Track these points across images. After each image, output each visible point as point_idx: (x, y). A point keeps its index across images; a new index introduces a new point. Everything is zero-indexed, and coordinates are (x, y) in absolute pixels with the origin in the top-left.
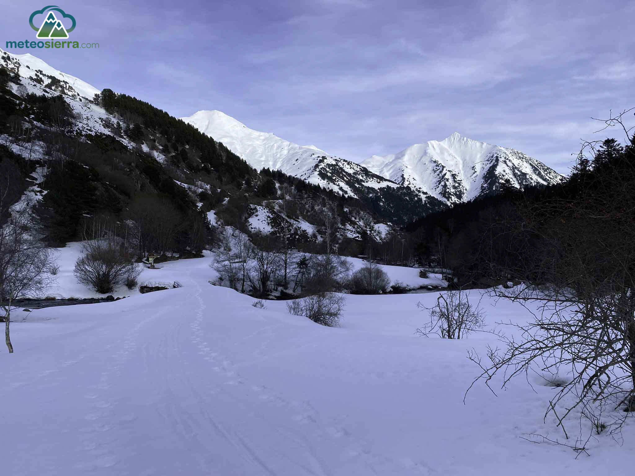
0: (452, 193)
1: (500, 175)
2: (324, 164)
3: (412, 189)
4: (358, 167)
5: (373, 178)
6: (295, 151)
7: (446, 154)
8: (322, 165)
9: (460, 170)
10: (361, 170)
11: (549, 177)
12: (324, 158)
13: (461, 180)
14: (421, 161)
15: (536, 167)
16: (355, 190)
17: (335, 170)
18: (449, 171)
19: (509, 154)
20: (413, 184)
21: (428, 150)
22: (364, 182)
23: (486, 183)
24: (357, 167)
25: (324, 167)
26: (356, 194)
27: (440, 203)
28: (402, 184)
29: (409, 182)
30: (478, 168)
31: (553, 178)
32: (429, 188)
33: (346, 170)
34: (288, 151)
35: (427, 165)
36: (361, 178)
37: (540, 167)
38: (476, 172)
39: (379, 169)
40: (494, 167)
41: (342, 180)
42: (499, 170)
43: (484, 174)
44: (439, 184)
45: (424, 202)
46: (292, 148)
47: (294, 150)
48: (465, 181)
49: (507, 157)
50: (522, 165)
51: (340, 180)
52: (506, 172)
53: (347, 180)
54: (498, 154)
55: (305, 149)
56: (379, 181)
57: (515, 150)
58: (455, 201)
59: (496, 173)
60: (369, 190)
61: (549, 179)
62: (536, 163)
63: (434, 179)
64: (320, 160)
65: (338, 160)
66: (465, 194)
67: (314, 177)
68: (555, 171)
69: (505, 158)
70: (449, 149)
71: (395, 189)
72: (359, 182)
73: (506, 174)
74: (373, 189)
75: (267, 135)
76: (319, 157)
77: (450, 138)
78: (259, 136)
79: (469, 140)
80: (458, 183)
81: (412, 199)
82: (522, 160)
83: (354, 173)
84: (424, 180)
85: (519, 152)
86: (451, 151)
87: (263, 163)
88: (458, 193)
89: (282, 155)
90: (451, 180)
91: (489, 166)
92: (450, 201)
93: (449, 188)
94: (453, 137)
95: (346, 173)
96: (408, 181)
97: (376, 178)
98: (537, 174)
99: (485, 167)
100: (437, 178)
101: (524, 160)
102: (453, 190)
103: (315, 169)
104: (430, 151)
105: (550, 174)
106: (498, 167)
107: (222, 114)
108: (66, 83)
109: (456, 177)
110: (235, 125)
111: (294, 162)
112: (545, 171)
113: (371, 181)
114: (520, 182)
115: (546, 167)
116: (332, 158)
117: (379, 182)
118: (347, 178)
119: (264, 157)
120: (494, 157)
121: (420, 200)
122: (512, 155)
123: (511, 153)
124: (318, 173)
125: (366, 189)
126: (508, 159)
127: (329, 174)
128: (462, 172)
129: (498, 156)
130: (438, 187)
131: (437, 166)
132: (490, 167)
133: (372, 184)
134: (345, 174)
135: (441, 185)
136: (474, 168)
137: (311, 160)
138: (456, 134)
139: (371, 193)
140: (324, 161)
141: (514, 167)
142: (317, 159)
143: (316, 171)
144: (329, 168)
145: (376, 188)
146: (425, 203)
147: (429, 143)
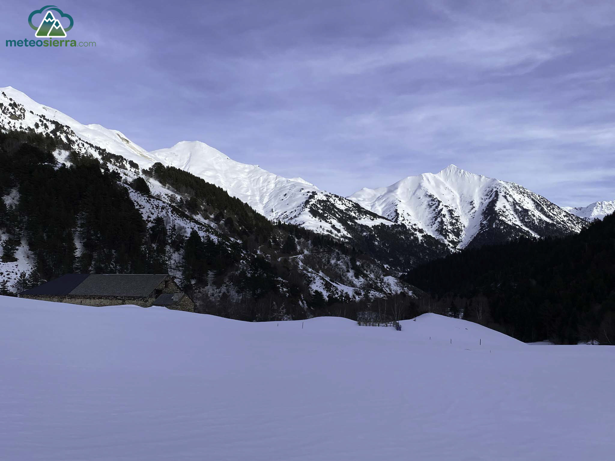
0: (449, 231)
1: (500, 211)
2: (315, 200)
3: (408, 227)
4: (351, 203)
5: (366, 215)
6: (282, 186)
7: (441, 187)
8: (313, 201)
9: (458, 205)
10: (354, 206)
11: (553, 214)
12: (314, 193)
13: (459, 217)
14: (415, 194)
15: (538, 202)
16: (348, 228)
17: (326, 206)
18: (446, 206)
19: (509, 189)
20: (408, 220)
21: (423, 184)
22: (357, 219)
23: (485, 220)
24: (349, 203)
25: (315, 203)
26: (349, 232)
27: (437, 242)
28: (396, 221)
29: (404, 218)
30: (477, 204)
31: (556, 214)
32: (425, 224)
33: (338, 206)
34: (274, 185)
35: (422, 199)
36: (354, 215)
37: (542, 202)
38: (474, 207)
39: (370, 202)
40: (493, 203)
41: (334, 218)
42: (499, 206)
43: (483, 210)
44: (436, 220)
45: (420, 241)
46: (279, 182)
47: (282, 184)
48: (463, 217)
49: (507, 192)
50: (524, 201)
51: (332, 217)
52: (507, 208)
53: (339, 217)
54: (497, 189)
55: (293, 183)
56: (372, 218)
57: (515, 184)
58: (453, 239)
59: (496, 209)
60: (363, 227)
61: (553, 216)
62: (539, 198)
63: (428, 214)
64: (310, 195)
65: (329, 196)
66: (464, 232)
67: (305, 214)
68: (558, 207)
69: (505, 193)
70: (445, 183)
71: (390, 227)
72: (352, 219)
73: (507, 210)
74: (366, 227)
75: (252, 167)
76: (308, 192)
77: (446, 170)
78: (245, 168)
79: (466, 172)
80: (455, 219)
81: (407, 238)
82: (523, 195)
83: (346, 210)
84: (419, 215)
85: (520, 186)
86: (448, 185)
87: (249, 198)
88: (455, 230)
89: (269, 189)
90: (448, 216)
91: (488, 201)
92: (448, 239)
93: (446, 225)
94: (449, 169)
95: (338, 209)
96: (402, 216)
97: (370, 215)
98: (540, 210)
99: (484, 202)
100: (433, 213)
101: (525, 195)
102: (450, 227)
103: (306, 205)
104: (425, 184)
105: (553, 211)
106: (498, 203)
107: (204, 145)
108: (68, 127)
109: (453, 212)
110: (218, 157)
111: (282, 197)
112: (548, 207)
113: (364, 218)
114: (521, 218)
115: (549, 203)
116: (322, 193)
117: (373, 220)
118: (339, 215)
119: (250, 191)
120: (494, 191)
121: (416, 239)
122: (513, 190)
123: (511, 187)
124: (309, 209)
125: (359, 226)
126: (508, 194)
127: (321, 211)
128: (459, 207)
129: (498, 190)
130: (435, 223)
131: (433, 200)
132: (490, 203)
133: (366, 221)
134: (337, 211)
135: (437, 221)
136: (472, 203)
137: (300, 196)
138: (452, 166)
139: (365, 231)
140: (314, 197)
141: (515, 202)
142: (307, 195)
143: (307, 207)
144: (320, 205)
145: (370, 226)
146: (422, 242)
147: (423, 176)
